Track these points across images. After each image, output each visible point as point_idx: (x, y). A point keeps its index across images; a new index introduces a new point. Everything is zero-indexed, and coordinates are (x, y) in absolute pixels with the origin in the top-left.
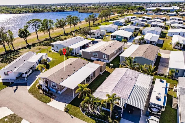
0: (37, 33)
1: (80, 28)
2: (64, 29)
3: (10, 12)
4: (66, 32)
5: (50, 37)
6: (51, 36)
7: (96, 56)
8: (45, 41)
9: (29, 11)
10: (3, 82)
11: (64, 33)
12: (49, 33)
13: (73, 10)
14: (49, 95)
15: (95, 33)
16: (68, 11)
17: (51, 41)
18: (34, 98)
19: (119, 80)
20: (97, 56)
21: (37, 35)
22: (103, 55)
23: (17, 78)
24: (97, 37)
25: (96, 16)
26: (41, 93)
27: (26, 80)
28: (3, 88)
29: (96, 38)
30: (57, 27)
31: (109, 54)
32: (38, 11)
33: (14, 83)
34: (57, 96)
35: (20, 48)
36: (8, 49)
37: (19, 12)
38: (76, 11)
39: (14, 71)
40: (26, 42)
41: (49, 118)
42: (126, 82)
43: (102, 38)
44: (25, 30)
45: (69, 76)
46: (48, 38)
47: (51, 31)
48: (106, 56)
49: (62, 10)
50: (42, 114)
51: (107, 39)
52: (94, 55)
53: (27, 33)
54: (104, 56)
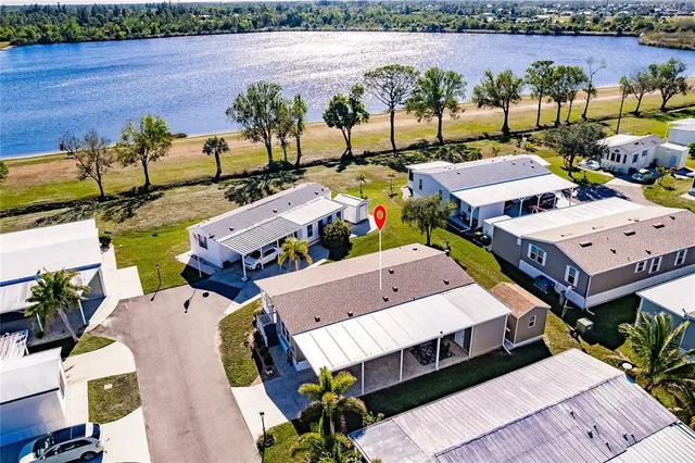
0: (392, 117)
1: (584, 116)
2: (506, 113)
3: (386, 26)
4: (513, 126)
5: (439, 136)
6: (446, 135)
7: (540, 260)
8: (413, 147)
9: (448, 26)
10: (187, 266)
11: (505, 128)
12: (440, 121)
13: (620, 30)
14: (262, 359)
15: (622, 154)
16: (593, 35)
17: (428, 156)
18: (217, 351)
19: (522, 416)
20: (543, 264)
21: (392, 122)
22: (568, 267)
23: (227, 264)
24: (626, 171)
25: (681, 71)
26: (246, 343)
27: (244, 279)
28: (175, 283)
29: (618, 174)
30: (481, 103)
31: (592, 272)
32: (475, 27)
33: (211, 279)
34: (281, 373)
35: (316, 159)
36: (278, 156)
37: (410, 28)
38: (631, 35)
39: (219, 241)
40: (348, 143)
41: (200, 439)
42: (550, 440)
43: (649, 182)
44: (353, 102)
45: (350, 315)
46: (432, 138)
47: (446, 115)
48: (577, 273)
49: (570, 28)
50: (192, 418)
51: (671, 189)
52: (533, 256)
53: (355, 110)
54: (572, 272)
